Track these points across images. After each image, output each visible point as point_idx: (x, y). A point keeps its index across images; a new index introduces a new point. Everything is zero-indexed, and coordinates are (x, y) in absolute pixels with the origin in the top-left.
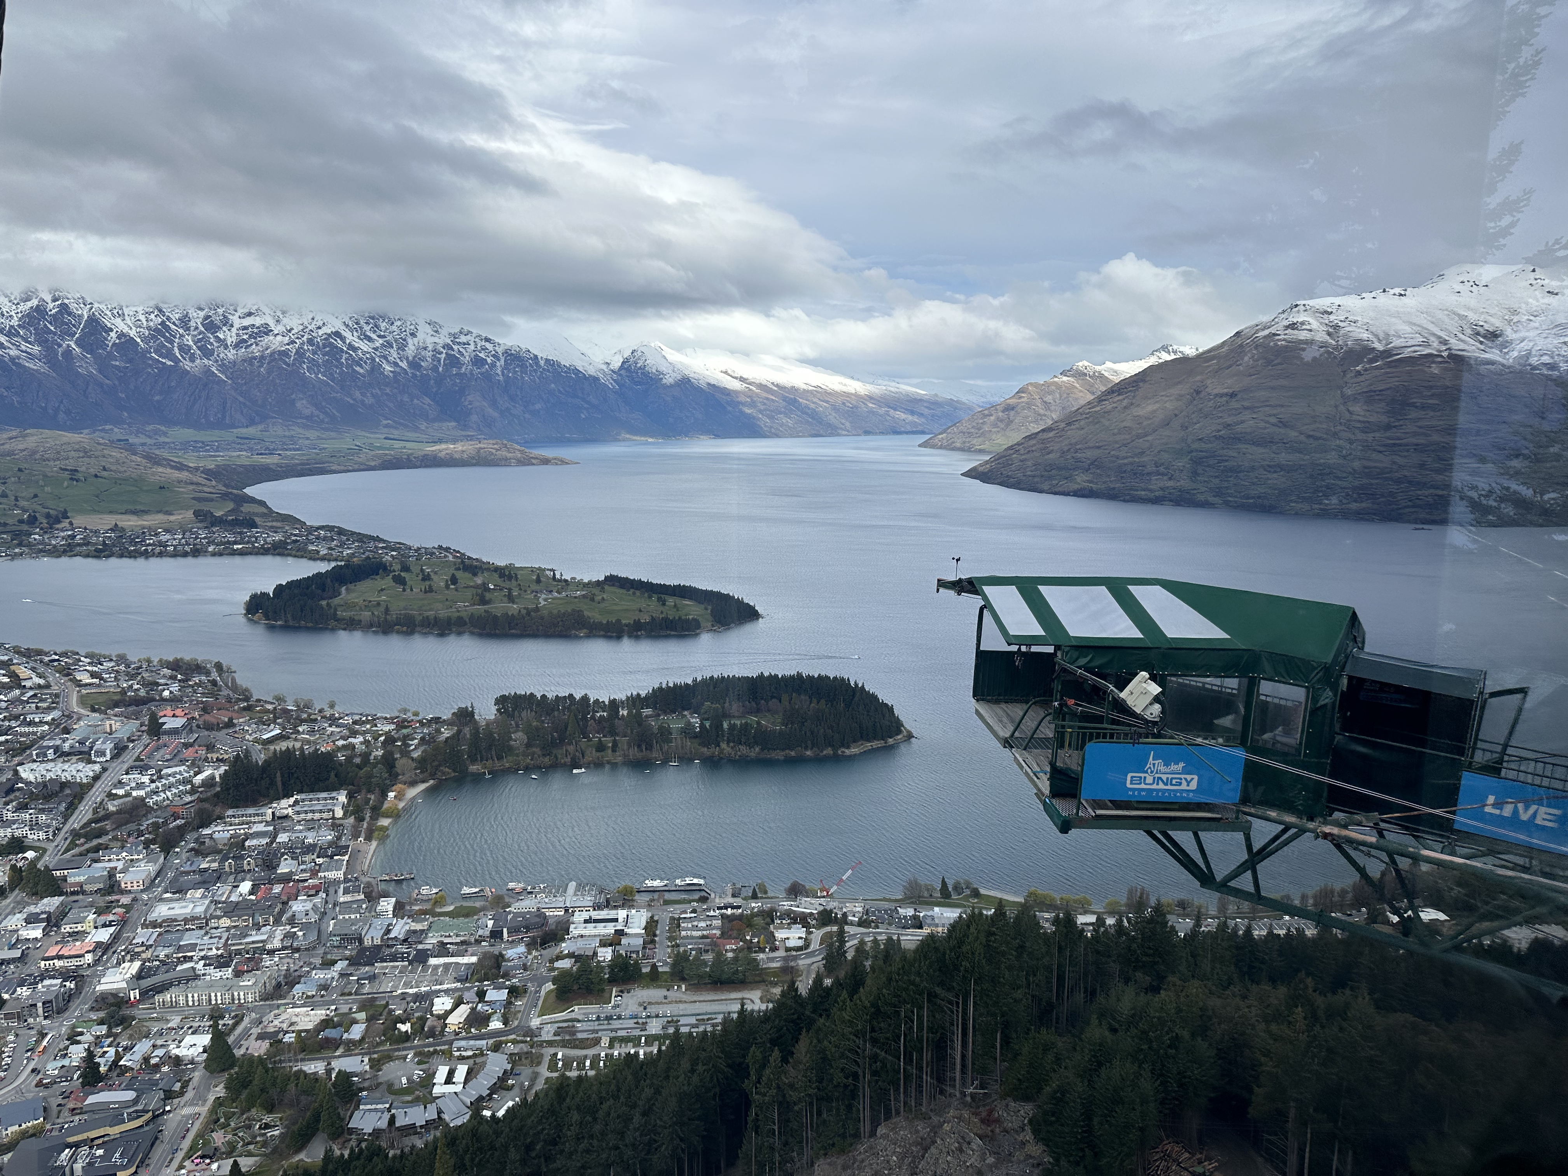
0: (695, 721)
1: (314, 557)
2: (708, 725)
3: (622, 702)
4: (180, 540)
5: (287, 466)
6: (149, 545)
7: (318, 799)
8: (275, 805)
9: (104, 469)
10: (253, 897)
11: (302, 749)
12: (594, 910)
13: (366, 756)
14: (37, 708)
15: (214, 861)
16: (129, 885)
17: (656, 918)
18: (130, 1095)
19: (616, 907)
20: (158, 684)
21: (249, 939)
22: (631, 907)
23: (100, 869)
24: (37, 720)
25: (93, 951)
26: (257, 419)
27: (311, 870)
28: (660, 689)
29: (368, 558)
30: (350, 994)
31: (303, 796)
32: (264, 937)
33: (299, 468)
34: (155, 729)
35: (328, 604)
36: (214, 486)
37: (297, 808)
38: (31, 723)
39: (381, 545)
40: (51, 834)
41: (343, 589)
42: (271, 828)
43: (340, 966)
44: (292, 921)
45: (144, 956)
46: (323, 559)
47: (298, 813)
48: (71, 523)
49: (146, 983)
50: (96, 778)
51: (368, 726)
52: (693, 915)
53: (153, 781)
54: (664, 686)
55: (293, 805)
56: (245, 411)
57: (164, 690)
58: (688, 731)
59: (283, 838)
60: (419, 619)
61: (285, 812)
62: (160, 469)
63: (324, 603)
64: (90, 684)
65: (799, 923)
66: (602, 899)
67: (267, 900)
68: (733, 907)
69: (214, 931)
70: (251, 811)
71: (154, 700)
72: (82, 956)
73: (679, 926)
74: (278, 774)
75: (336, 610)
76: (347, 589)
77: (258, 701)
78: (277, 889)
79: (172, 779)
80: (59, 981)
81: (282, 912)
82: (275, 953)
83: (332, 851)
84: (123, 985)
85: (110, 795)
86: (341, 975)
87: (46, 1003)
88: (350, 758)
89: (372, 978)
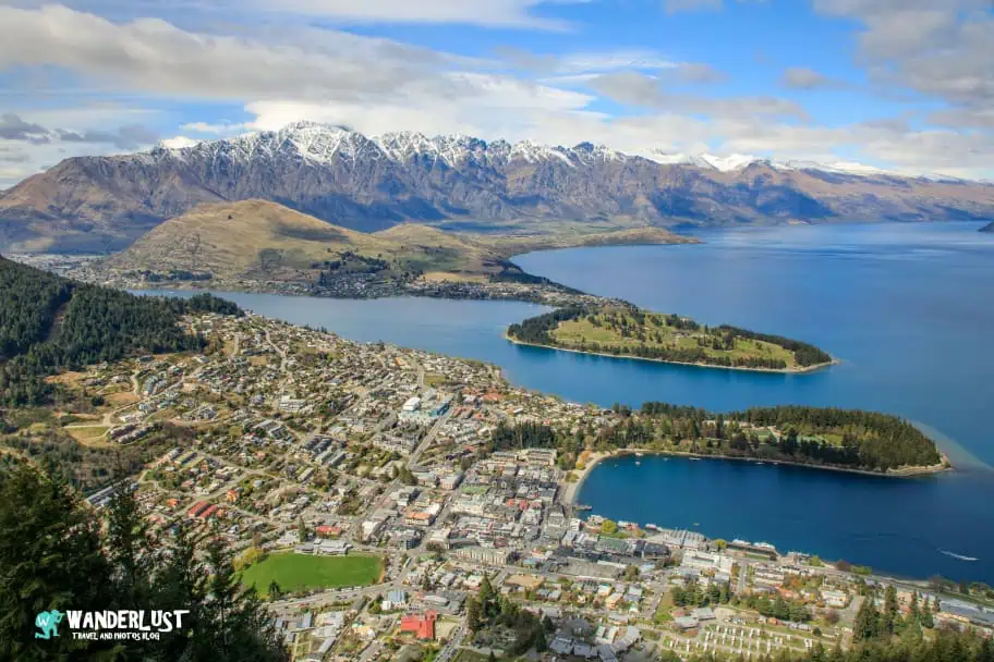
1: (545, 303)
2: (785, 438)
3: (726, 416)
4: (476, 289)
5: (532, 244)
6: (461, 290)
7: (541, 453)
8: (518, 452)
10: (505, 504)
11: (535, 423)
14: (407, 382)
15: (486, 480)
16: (446, 486)
17: (740, 565)
20: (462, 374)
21: (502, 528)
23: (433, 475)
24: (406, 388)
25: (430, 519)
26: (518, 215)
27: (536, 495)
30: (553, 571)
31: (533, 449)
32: (510, 529)
33: (539, 245)
34: (461, 400)
36: (494, 257)
37: (530, 456)
38: (403, 390)
39: (582, 296)
40: (412, 452)
42: (516, 466)
43: (549, 553)
44: (525, 523)
46: (548, 304)
47: (530, 459)
48: (424, 277)
49: (453, 541)
50: (432, 424)
51: (570, 412)
52: (765, 569)
53: (459, 430)
54: (756, 409)
56: (511, 211)
57: (466, 378)
58: (770, 441)
59: (522, 473)
60: (601, 347)
61: (524, 458)
63: (549, 332)
64: (431, 371)
65: (841, 590)
66: (704, 545)
67: (513, 507)
68: (793, 569)
69: (485, 520)
70: (506, 454)
71: (460, 383)
72: (424, 520)
73: (753, 574)
75: (555, 337)
76: (562, 325)
77: (512, 389)
78: (518, 501)
79: (468, 430)
80: (414, 531)
81: (520, 515)
82: (515, 538)
83: (547, 485)
84: (442, 540)
85: (438, 434)
86: (549, 559)
87: (407, 541)
88: (560, 430)
89: (565, 565)
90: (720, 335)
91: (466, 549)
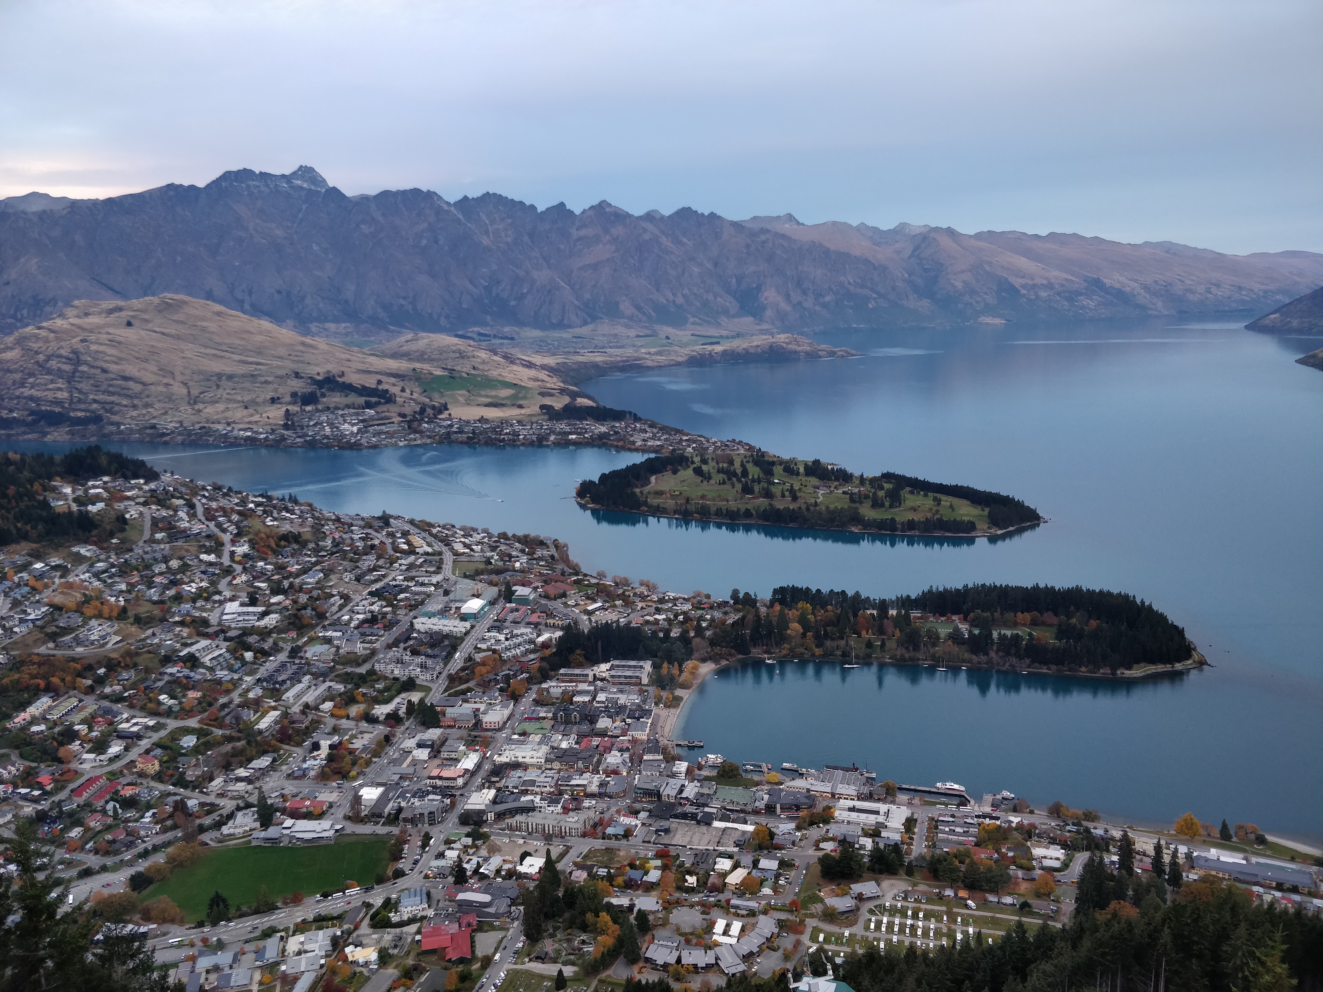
0: (964, 627)
1: (632, 448)
2: (976, 632)
3: (892, 602)
4: (529, 430)
5: (611, 362)
6: (506, 434)
7: (629, 666)
8: (595, 668)
9: (474, 368)
10: (577, 746)
11: (619, 623)
12: (858, 799)
13: (667, 632)
14: (426, 571)
15: (549, 712)
16: (488, 725)
17: (915, 816)
18: (486, 898)
19: (879, 800)
20: (510, 556)
21: (573, 782)
22: (893, 802)
23: (467, 708)
24: (426, 582)
25: (463, 776)
26: (589, 320)
27: (623, 729)
28: (930, 591)
29: (674, 450)
30: (649, 842)
31: (617, 662)
32: (585, 782)
33: (621, 364)
34: (509, 596)
35: (641, 492)
36: (554, 383)
37: (613, 673)
38: (422, 584)
39: (685, 438)
40: (435, 676)
41: (653, 479)
42: (592, 688)
43: (643, 815)
44: (606, 771)
45: (497, 785)
46: (637, 450)
47: (612, 676)
48: (450, 414)
49: (501, 808)
50: (467, 633)
51: (670, 605)
52: (951, 819)
53: (507, 639)
54: (934, 589)
55: (610, 670)
56: (579, 313)
57: (515, 562)
58: (955, 637)
59: (601, 697)
60: (713, 509)
61: (604, 676)
62: (515, 368)
63: (637, 490)
64: (464, 553)
65: (1057, 844)
66: (866, 790)
67: (588, 750)
68: (992, 818)
69: (547, 771)
70: (577, 671)
71: (507, 570)
72: (455, 779)
73: (936, 828)
74: (600, 643)
75: (647, 497)
76: (656, 479)
77: (586, 575)
78: (596, 741)
79: (520, 639)
80: (439, 797)
81: (599, 762)
82: (592, 796)
83: (639, 713)
84: (482, 807)
85: (476, 648)
86: (643, 824)
87: (430, 813)
88: (655, 633)
89: (667, 831)
90: (882, 488)
91: (519, 818)
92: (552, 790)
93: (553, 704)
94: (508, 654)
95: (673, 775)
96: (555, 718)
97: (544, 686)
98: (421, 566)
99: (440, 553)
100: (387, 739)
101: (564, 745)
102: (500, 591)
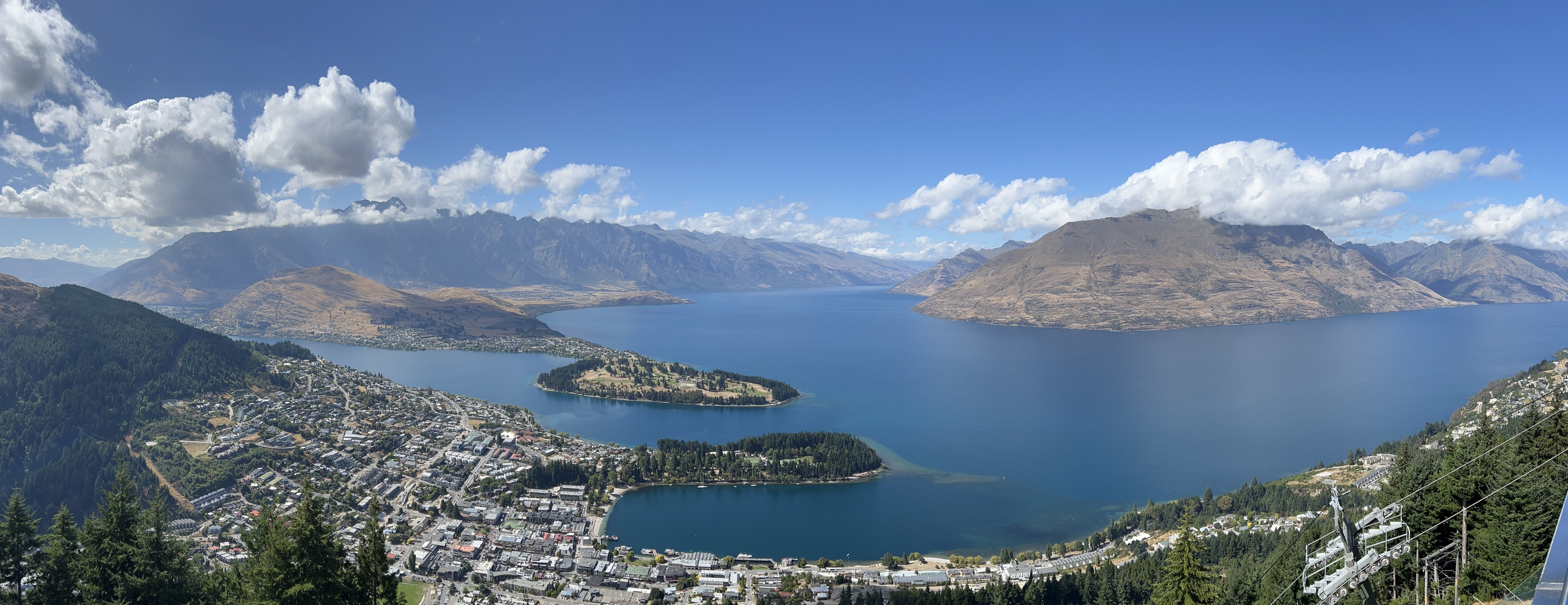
0: (765, 459)
2: (771, 462)
4: (509, 343)
7: (571, 489)
8: (551, 490)
10: (541, 538)
11: (565, 461)
12: (712, 569)
15: (524, 515)
16: (488, 521)
17: (745, 577)
19: (723, 569)
20: (501, 416)
21: (540, 561)
22: (731, 569)
23: (476, 509)
24: (453, 431)
25: (474, 551)
27: (568, 528)
28: (743, 440)
29: (594, 356)
32: (547, 562)
34: (500, 441)
35: (576, 382)
38: (450, 432)
40: (457, 487)
41: (582, 373)
42: (549, 502)
43: (583, 582)
44: (560, 555)
45: (494, 559)
47: (561, 495)
49: (497, 574)
50: (475, 462)
52: (766, 577)
53: (499, 469)
54: (747, 438)
55: (560, 491)
59: (555, 507)
61: (556, 494)
63: (573, 381)
64: (473, 414)
66: (715, 562)
67: (548, 541)
68: (788, 573)
69: (524, 554)
70: (541, 491)
72: (469, 553)
78: (552, 535)
79: (506, 468)
80: (460, 563)
81: (555, 548)
82: (552, 571)
83: (578, 518)
84: (486, 572)
85: (481, 473)
86: (583, 589)
87: (455, 572)
88: (587, 468)
89: (598, 594)
90: (714, 378)
91: (508, 581)
92: (527, 565)
93: (527, 511)
94: (500, 477)
95: (601, 558)
96: (527, 520)
97: (521, 499)
98: (449, 420)
99: (460, 413)
100: (429, 523)
101: (534, 537)
102: (494, 439)
